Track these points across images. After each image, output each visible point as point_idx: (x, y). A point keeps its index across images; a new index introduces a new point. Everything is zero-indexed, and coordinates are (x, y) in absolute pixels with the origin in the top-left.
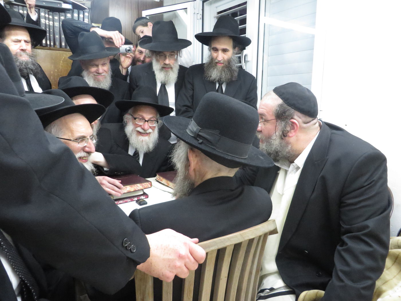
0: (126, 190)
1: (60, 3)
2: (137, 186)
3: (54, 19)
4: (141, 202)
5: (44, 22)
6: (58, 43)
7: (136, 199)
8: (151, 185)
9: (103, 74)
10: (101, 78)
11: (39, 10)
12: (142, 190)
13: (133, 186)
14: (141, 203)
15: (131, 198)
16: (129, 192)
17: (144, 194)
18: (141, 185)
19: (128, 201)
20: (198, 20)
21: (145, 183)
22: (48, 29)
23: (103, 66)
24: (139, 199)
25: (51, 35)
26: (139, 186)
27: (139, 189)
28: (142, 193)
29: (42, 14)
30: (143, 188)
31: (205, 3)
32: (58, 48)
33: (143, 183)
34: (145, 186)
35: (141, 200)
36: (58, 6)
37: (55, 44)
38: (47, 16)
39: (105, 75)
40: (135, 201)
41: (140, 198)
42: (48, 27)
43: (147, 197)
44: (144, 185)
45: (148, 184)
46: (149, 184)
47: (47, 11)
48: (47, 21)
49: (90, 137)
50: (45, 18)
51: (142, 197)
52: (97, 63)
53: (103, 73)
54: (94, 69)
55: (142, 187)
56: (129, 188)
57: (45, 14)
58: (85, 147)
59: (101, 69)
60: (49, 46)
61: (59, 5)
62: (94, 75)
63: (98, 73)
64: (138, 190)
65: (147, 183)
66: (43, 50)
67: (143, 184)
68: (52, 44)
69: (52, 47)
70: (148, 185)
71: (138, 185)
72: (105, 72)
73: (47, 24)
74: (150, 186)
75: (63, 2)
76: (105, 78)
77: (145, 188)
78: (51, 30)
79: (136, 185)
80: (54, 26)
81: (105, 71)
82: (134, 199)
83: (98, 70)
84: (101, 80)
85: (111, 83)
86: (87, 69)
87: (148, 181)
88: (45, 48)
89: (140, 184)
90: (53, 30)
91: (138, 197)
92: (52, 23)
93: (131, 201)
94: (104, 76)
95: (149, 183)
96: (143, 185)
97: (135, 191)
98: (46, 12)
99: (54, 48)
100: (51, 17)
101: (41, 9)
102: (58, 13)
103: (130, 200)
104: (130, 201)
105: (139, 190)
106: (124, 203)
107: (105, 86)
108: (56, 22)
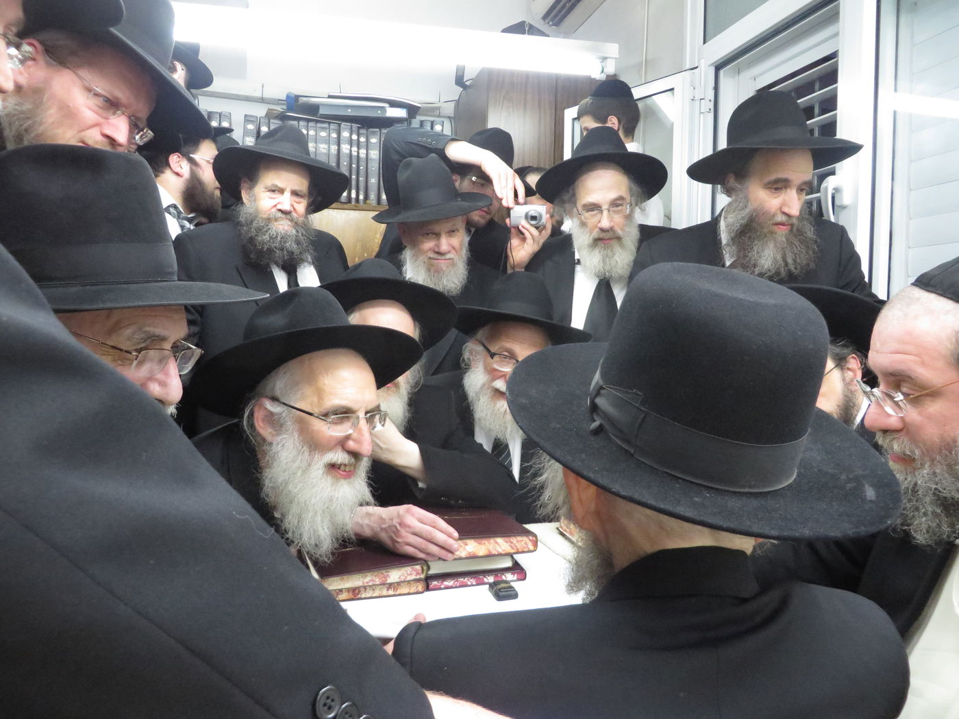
0: (464, 549)
1: (382, 108)
2: (496, 543)
3: (369, 144)
4: (500, 590)
5: (348, 152)
6: (373, 196)
7: (491, 579)
8: (535, 544)
9: (448, 256)
10: (443, 264)
11: (340, 125)
12: (511, 555)
13: (485, 541)
14: (501, 594)
15: (477, 575)
16: (473, 557)
17: (517, 568)
18: (507, 542)
19: (469, 583)
20: (702, 115)
21: (519, 538)
22: (354, 166)
23: (450, 236)
24: (499, 579)
25: (361, 179)
26: (500, 544)
27: (500, 551)
28: (509, 564)
29: (345, 134)
30: (512, 551)
31: (722, 72)
32: (374, 205)
33: (514, 536)
34: (519, 547)
35: (503, 585)
36: (379, 114)
37: (366, 197)
38: (355, 137)
39: (452, 259)
40: (488, 586)
41: (504, 577)
42: (354, 161)
43: (520, 577)
44: (515, 542)
45: (528, 541)
46: (530, 540)
47: (355, 126)
48: (355, 149)
49: (367, 413)
50: (351, 142)
51: (509, 577)
52: (437, 228)
53: (449, 252)
54: (429, 245)
55: (511, 546)
56: (472, 547)
57: (351, 135)
58: (348, 437)
59: (445, 243)
60: (353, 203)
61: (379, 112)
62: (430, 258)
63: (439, 253)
64: (496, 553)
65: (525, 539)
66: (341, 211)
67: (514, 540)
68: (361, 197)
69: (361, 203)
70: (526, 544)
71: (500, 540)
72: (453, 251)
73: (355, 154)
74: (532, 548)
75: (388, 105)
76: (453, 265)
77: (518, 552)
78: (361, 168)
79: (492, 541)
80: (369, 158)
81: (453, 248)
82: (485, 580)
83: (438, 246)
84: (444, 268)
85: (465, 277)
86: (415, 244)
87: (528, 533)
88: (345, 206)
89: (507, 539)
90: (365, 166)
91: (496, 576)
92: (365, 151)
93: (477, 585)
94: (451, 261)
95: (531, 538)
96: (512, 543)
97: (489, 556)
98: (354, 129)
99: (365, 206)
100: (362, 139)
101: (343, 125)
102: (378, 130)
103: (473, 581)
104: (474, 583)
105: (500, 555)
106: (456, 587)
107: (453, 285)
108: (372, 150)
